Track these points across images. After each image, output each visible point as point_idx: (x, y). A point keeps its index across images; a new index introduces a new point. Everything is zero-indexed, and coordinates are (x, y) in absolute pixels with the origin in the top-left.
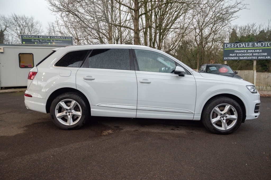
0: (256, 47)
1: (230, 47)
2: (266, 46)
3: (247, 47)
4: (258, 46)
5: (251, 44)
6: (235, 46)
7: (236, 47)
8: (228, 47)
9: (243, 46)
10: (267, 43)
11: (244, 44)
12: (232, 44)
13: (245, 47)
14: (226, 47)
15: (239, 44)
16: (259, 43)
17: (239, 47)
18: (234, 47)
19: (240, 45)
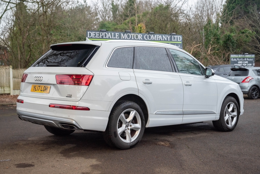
0: (123, 39)
1: (94, 36)
2: (133, 38)
3: (113, 38)
4: (125, 38)
5: (117, 35)
6: (100, 35)
7: (101, 37)
8: (92, 36)
9: (109, 37)
10: (133, 35)
11: (109, 34)
12: (97, 33)
13: (111, 38)
14: (89, 36)
15: (104, 33)
16: (125, 34)
17: (104, 37)
18: (99, 37)
19: (106, 35)
